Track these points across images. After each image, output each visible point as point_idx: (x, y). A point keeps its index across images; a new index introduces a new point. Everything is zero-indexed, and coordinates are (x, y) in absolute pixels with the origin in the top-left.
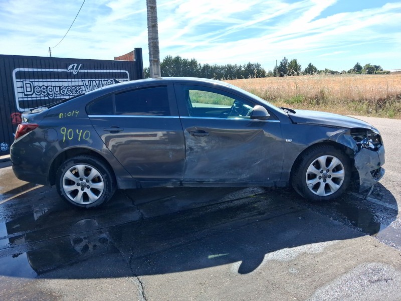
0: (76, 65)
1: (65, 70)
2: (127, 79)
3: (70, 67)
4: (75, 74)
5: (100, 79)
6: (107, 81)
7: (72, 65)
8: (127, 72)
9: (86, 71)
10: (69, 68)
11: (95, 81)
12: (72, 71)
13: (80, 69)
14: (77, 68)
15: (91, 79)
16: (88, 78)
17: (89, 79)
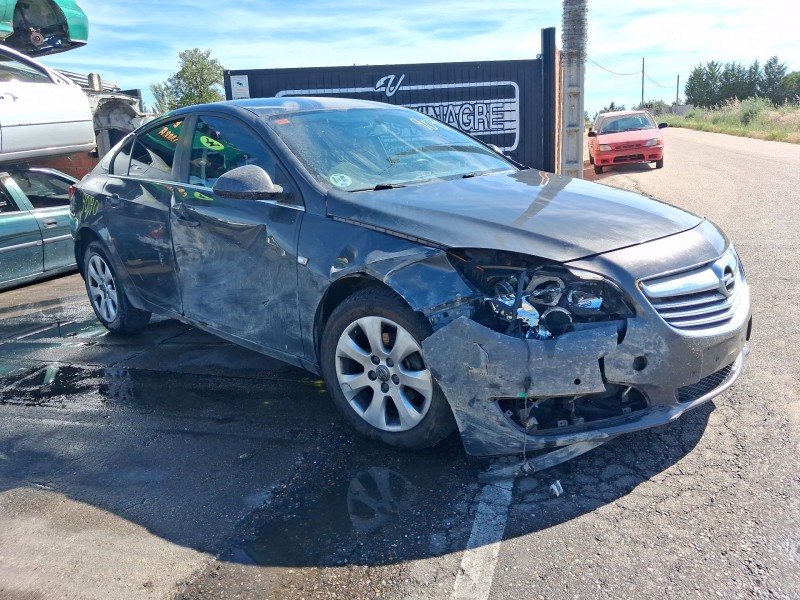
0: (392, 77)
1: (371, 89)
2: (513, 100)
3: (381, 82)
4: (390, 94)
5: (446, 104)
6: (462, 105)
7: (385, 78)
8: (514, 84)
9: (413, 88)
10: (378, 85)
11: (434, 108)
12: (383, 89)
13: (402, 84)
14: (394, 83)
15: (424, 105)
16: (417, 103)
17: (421, 105)
